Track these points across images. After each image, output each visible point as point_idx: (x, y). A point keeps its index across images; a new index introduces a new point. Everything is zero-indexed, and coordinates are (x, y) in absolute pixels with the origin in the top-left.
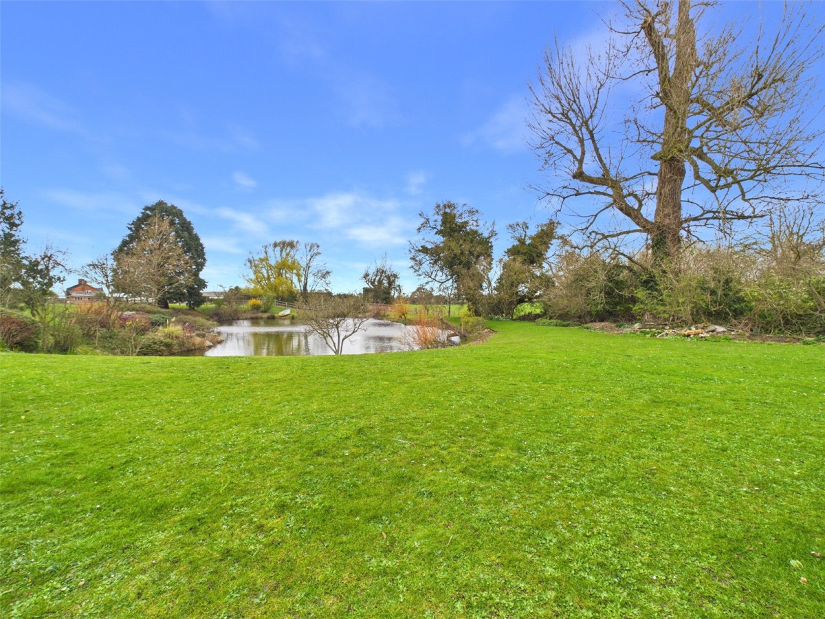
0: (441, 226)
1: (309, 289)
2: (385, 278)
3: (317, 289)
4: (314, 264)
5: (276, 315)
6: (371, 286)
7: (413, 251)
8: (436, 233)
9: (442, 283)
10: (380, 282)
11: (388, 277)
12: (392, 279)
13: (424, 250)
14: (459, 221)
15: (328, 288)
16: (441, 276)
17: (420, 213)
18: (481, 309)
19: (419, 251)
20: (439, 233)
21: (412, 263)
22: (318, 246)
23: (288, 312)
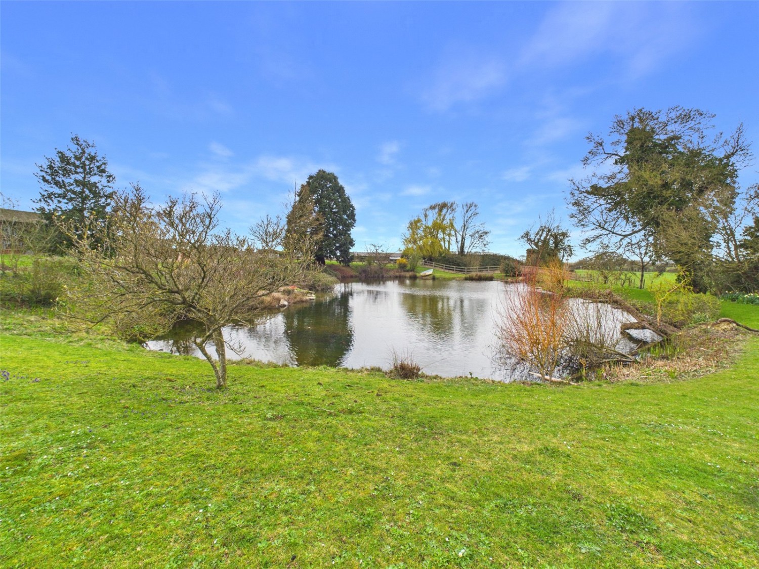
0: (627, 149)
1: (466, 250)
2: (552, 238)
3: (474, 251)
4: (471, 224)
5: (418, 275)
6: (535, 247)
7: (577, 193)
8: (616, 163)
9: (625, 236)
10: (545, 242)
11: (555, 236)
12: (559, 238)
13: (596, 190)
14: (661, 137)
15: (484, 249)
16: (624, 227)
17: (588, 135)
18: (706, 279)
19: (587, 192)
20: (622, 161)
21: (574, 209)
22: (476, 206)
23: (430, 272)
